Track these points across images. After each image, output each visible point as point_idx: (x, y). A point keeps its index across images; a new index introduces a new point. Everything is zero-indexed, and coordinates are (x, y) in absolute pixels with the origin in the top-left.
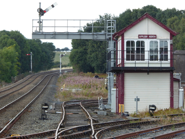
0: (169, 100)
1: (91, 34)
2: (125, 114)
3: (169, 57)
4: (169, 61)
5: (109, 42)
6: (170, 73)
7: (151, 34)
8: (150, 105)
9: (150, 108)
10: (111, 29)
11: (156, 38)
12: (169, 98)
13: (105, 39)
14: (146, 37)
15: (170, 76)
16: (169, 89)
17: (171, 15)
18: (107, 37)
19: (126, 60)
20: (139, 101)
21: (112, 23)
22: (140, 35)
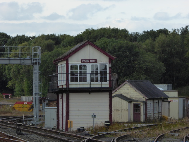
0: (109, 116)
1: (19, 59)
2: (81, 128)
3: (108, 79)
4: (108, 82)
5: (35, 66)
6: (108, 93)
7: (92, 59)
8: (105, 121)
9: (106, 123)
10: (37, 55)
11: (96, 62)
12: (109, 115)
13: (31, 63)
14: (88, 61)
15: (109, 95)
16: (109, 106)
17: (20, 41)
18: (33, 62)
19: (71, 82)
20: (96, 117)
21: (37, 49)
22: (83, 60)
